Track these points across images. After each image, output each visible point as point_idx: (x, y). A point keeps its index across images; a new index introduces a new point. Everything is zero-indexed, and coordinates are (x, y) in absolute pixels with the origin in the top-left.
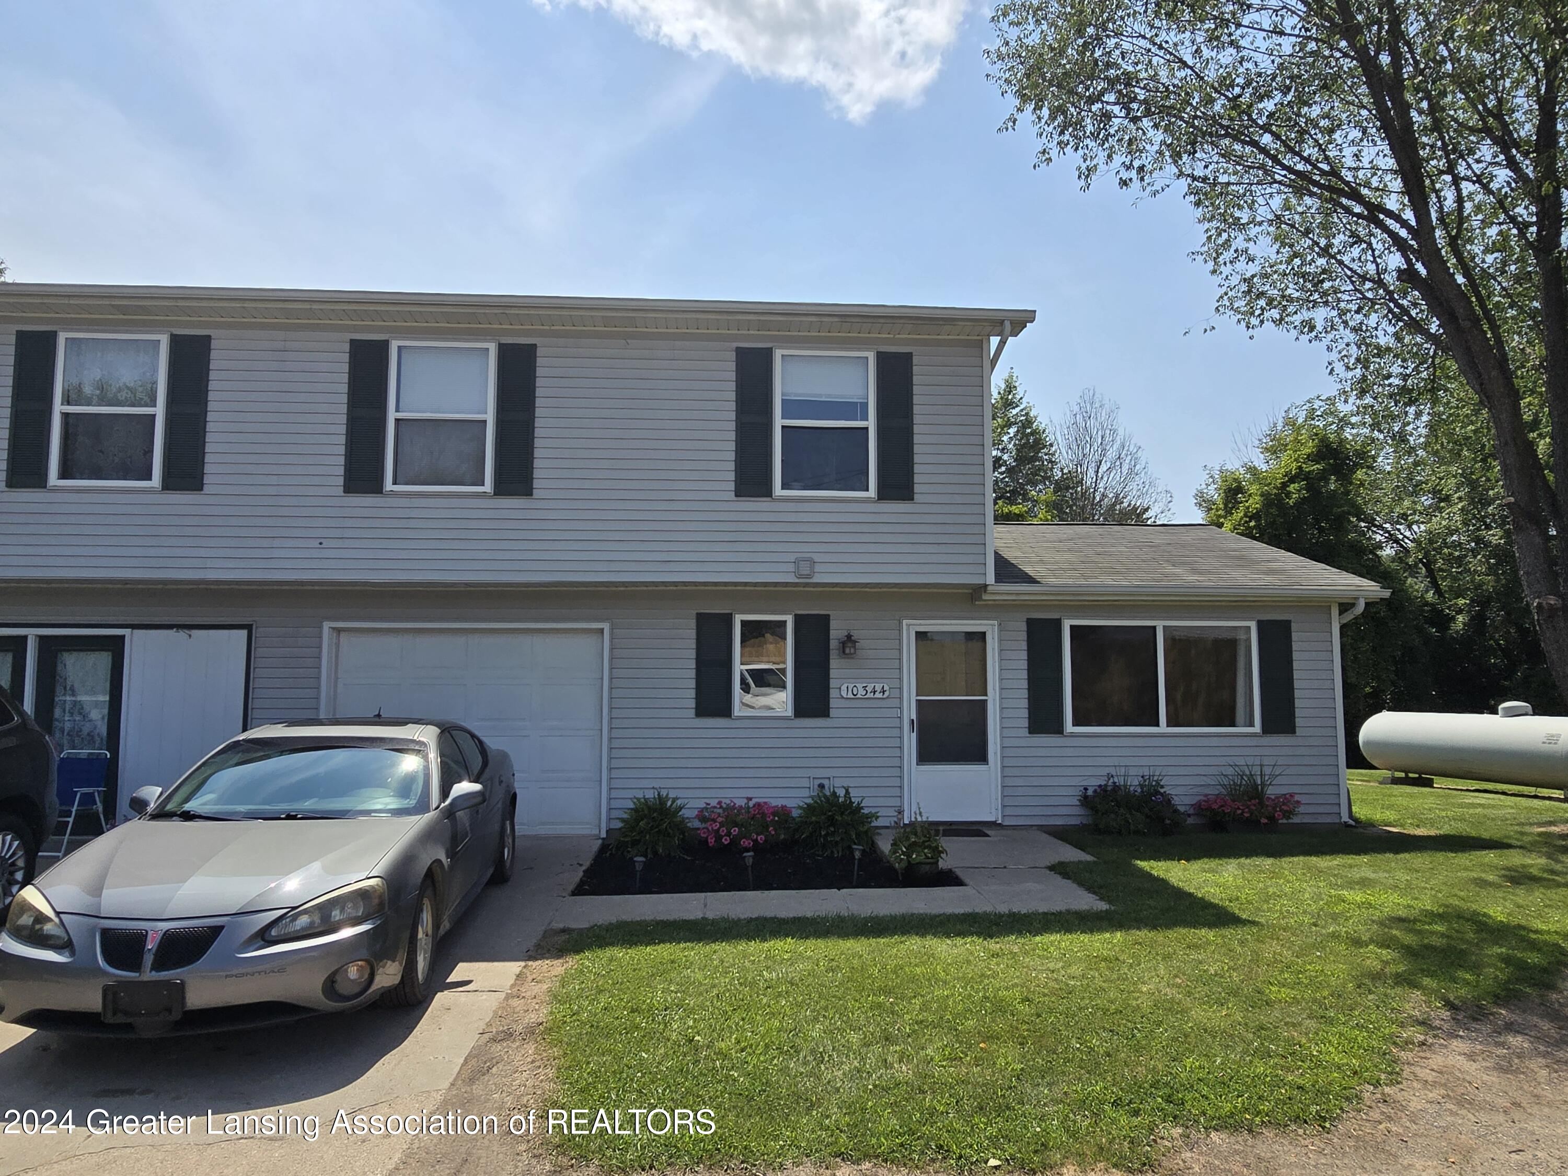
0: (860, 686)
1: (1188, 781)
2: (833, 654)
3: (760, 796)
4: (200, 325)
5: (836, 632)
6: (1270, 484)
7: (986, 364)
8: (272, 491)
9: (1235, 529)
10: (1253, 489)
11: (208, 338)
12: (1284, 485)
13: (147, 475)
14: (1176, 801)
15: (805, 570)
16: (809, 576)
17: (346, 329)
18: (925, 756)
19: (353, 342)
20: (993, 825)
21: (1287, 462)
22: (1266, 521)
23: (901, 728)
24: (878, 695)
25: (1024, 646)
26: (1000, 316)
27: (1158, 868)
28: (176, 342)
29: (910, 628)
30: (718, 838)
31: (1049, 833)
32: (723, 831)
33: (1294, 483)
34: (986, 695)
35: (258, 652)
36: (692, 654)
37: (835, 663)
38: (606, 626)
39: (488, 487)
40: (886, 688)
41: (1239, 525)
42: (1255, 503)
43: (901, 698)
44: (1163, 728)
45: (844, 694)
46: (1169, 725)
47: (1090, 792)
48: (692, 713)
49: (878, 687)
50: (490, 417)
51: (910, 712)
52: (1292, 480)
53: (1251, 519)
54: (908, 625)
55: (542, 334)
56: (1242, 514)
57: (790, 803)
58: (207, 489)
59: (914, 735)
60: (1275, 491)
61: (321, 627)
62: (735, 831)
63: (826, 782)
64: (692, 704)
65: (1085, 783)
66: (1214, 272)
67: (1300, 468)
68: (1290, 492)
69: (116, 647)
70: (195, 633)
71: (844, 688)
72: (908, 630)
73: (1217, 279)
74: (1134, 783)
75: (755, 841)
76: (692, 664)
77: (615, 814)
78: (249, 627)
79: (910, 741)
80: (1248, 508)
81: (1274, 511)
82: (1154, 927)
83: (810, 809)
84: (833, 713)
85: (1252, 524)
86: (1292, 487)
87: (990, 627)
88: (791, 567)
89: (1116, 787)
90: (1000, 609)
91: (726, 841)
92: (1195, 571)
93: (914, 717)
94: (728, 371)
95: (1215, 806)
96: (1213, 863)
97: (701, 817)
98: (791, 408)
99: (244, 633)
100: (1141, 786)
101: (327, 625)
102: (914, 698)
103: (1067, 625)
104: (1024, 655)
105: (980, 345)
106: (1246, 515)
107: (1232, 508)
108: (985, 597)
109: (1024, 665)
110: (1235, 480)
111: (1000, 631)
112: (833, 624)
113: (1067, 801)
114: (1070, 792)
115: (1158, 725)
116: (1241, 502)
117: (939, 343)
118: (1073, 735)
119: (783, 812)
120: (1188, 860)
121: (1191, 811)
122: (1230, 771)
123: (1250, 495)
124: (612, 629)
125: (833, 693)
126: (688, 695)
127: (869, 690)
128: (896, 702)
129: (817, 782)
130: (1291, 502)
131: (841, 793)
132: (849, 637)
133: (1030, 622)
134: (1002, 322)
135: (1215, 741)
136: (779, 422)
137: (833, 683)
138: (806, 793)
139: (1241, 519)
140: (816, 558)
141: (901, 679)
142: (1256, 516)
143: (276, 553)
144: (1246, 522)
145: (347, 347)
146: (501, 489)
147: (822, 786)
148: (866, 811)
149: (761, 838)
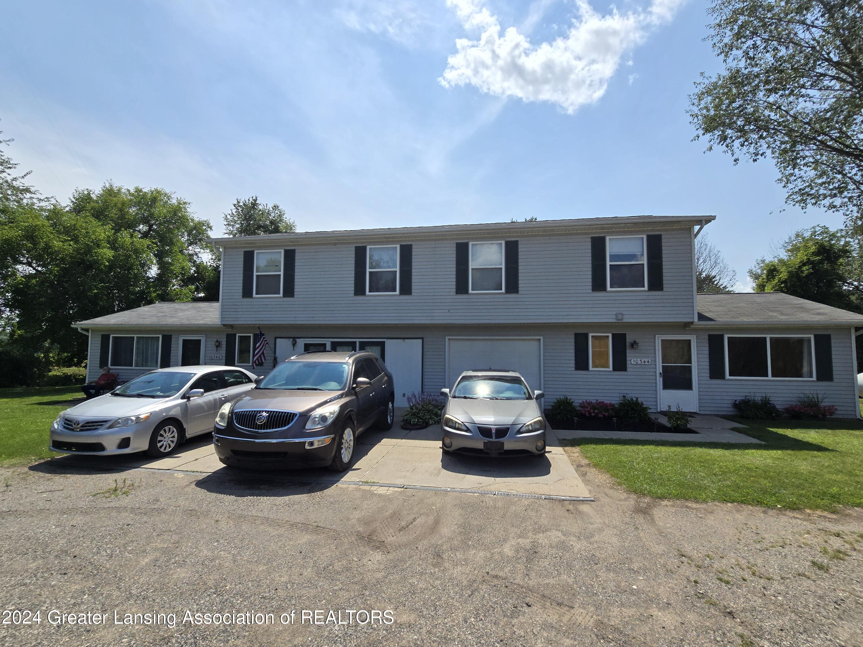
0: (639, 360)
1: (782, 399)
2: (628, 348)
3: (600, 399)
4: (408, 241)
5: (629, 339)
6: (792, 267)
7: (693, 236)
8: (432, 294)
9: (773, 288)
10: (783, 269)
11: (411, 245)
12: (800, 267)
13: (395, 290)
14: (777, 407)
15: (620, 317)
16: (622, 320)
17: (453, 239)
18: (666, 386)
19: (457, 244)
20: (695, 413)
21: (802, 256)
22: (790, 284)
23: (656, 376)
24: (646, 363)
25: (707, 345)
26: (701, 219)
27: (781, 431)
28: (402, 247)
29: (659, 339)
30: (590, 413)
31: (721, 417)
32: (592, 411)
33: (805, 266)
34: (691, 364)
35: (425, 346)
36: (573, 347)
37: (628, 351)
38: (541, 338)
39: (503, 290)
40: (650, 360)
41: (776, 286)
42: (784, 275)
43: (656, 365)
44: (770, 377)
45: (632, 362)
46: (773, 376)
47: (737, 402)
48: (574, 369)
49: (646, 360)
50: (503, 267)
51: (659, 369)
52: (804, 264)
53: (782, 283)
54: (658, 337)
55: (520, 237)
56: (777, 281)
57: (614, 402)
58: (413, 294)
59: (661, 379)
60: (795, 270)
61: (445, 338)
62: (596, 411)
63: (626, 395)
64: (574, 365)
65: (736, 399)
66: (784, 187)
67: (809, 259)
68: (803, 271)
69: (382, 345)
70: (406, 340)
71: (632, 360)
72: (658, 339)
73: (786, 190)
74: (758, 399)
75: (604, 415)
76: (573, 351)
77: (547, 404)
78: (422, 338)
79: (660, 381)
80: (780, 278)
81: (795, 279)
82: (793, 450)
83: (621, 404)
84: (628, 369)
85: (782, 285)
86: (804, 268)
87: (693, 339)
88: (615, 317)
89: (749, 401)
90: (696, 331)
91: (593, 414)
92: (783, 314)
93: (661, 372)
94: (588, 246)
95: (796, 409)
96: (804, 431)
97: (581, 406)
98: (614, 257)
99: (421, 340)
100: (762, 400)
101: (447, 338)
102: (661, 364)
103: (726, 337)
104: (707, 348)
105: (690, 230)
106: (779, 282)
107: (770, 278)
108: (692, 326)
109: (707, 352)
110: (773, 265)
111: (697, 339)
112: (627, 337)
113: (726, 405)
114: (728, 402)
115: (767, 376)
116: (776, 276)
117: (673, 230)
118: (729, 380)
119: (612, 405)
120: (791, 429)
121: (784, 411)
122: (802, 396)
123: (781, 272)
124: (544, 339)
125: (628, 362)
126: (572, 363)
127: (643, 361)
128: (654, 366)
129: (622, 395)
130: (804, 275)
131: (634, 399)
132: (635, 342)
133: (710, 336)
134: (701, 221)
135: (795, 384)
136: (608, 263)
137: (628, 359)
138: (618, 399)
139: (777, 283)
140: (624, 313)
141: (655, 357)
142: (785, 282)
143: (435, 315)
144: (779, 285)
145: (455, 245)
146: (508, 291)
147: (624, 396)
148: (645, 406)
149: (606, 414)
